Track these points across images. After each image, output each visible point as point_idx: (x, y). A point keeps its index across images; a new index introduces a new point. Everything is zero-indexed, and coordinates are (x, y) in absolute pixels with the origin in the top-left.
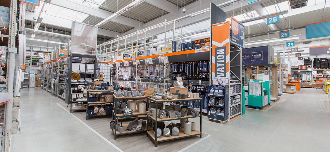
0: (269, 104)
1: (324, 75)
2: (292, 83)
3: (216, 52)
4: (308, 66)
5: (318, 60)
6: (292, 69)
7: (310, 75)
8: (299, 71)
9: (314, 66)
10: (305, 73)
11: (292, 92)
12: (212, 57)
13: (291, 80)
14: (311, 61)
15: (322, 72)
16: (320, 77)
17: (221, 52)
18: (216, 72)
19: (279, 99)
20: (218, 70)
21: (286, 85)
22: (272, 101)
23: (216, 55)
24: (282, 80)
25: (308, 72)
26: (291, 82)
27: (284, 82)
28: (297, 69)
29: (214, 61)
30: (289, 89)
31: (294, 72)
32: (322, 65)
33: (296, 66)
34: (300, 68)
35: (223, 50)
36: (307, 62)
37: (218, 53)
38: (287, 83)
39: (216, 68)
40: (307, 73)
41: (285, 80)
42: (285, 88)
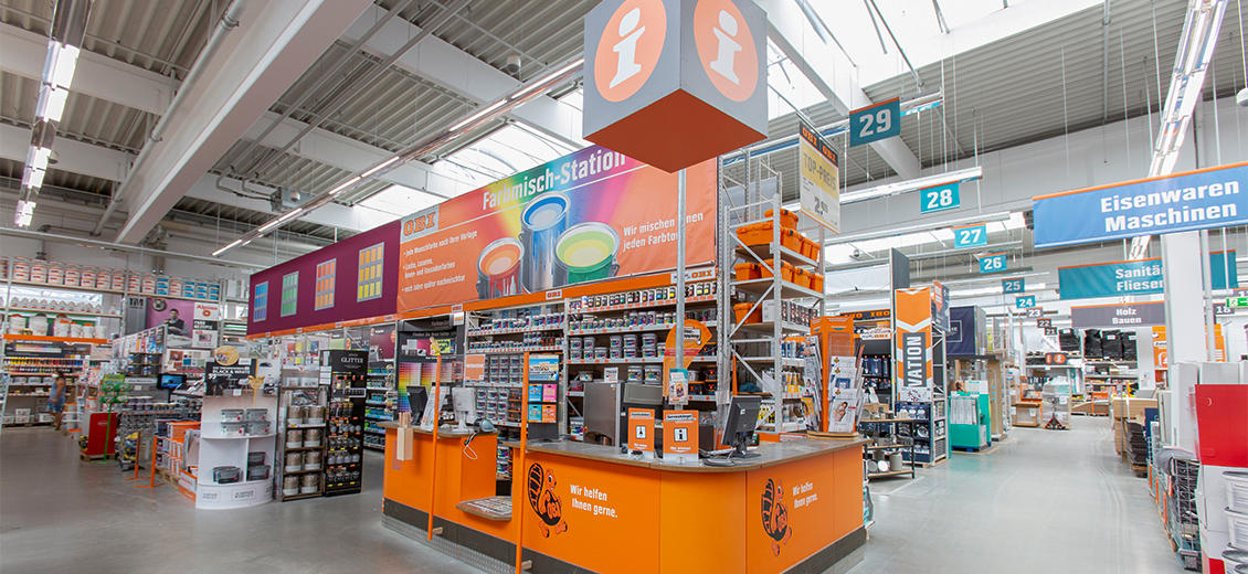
0: (989, 444)
1: (1112, 379)
2: (1029, 400)
3: (905, 341)
4: (1070, 353)
5: (1097, 335)
6: (1029, 362)
7: (1077, 378)
8: (1047, 368)
9: (1087, 353)
10: (1063, 372)
11: (1031, 423)
12: (898, 350)
13: (1027, 392)
14: (1079, 340)
15: (1108, 371)
16: (1103, 383)
17: (914, 341)
18: (906, 377)
19: (1005, 437)
20: (910, 374)
21: (1016, 405)
22: (993, 440)
23: (905, 347)
24: (1008, 393)
25: (1072, 369)
26: (1028, 397)
27: (1013, 397)
28: (1043, 361)
29: (900, 358)
30: (1024, 415)
31: (1035, 370)
32: (1109, 349)
33: (1038, 354)
34: (1048, 360)
35: (919, 338)
36: (1068, 341)
37: (909, 344)
38: (1019, 402)
39: (906, 370)
40: (1068, 372)
41: (1013, 392)
42: (1014, 413)
